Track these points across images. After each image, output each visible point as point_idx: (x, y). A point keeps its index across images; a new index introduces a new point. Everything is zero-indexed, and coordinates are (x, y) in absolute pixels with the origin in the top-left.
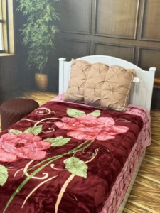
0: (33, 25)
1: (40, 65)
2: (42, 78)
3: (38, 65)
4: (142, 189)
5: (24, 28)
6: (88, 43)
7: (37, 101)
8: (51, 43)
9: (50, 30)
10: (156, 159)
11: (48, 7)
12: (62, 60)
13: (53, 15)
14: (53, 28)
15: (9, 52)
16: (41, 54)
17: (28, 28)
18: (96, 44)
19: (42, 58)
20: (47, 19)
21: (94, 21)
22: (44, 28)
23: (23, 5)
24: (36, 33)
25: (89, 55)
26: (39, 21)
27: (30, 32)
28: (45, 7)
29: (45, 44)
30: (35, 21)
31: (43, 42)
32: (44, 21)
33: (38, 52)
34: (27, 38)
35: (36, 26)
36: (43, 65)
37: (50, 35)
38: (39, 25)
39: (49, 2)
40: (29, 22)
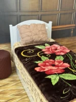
6: (17, 16)
18: (20, 16)
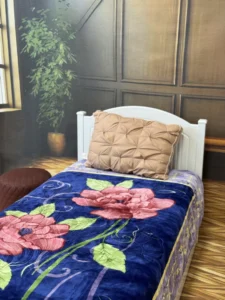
0: (44, 70)
1: (55, 122)
2: (57, 139)
3: (52, 121)
4: (199, 285)
5: (33, 74)
6: (114, 91)
7: (49, 171)
8: (67, 93)
9: (65, 76)
10: (213, 244)
11: (61, 46)
12: (80, 114)
13: (69, 56)
14: (68, 73)
15: (14, 106)
16: (56, 107)
17: (39, 74)
18: (123, 93)
19: (57, 111)
20: (61, 63)
21: (119, 63)
22: (57, 74)
23: (29, 45)
24: (49, 80)
25: (115, 106)
26: (52, 65)
27: (40, 79)
28: (57, 46)
29: (60, 94)
30: (46, 65)
31: (58, 91)
32: (57, 65)
33: (52, 105)
34: (37, 87)
35: (48, 71)
36: (58, 121)
37: (65, 83)
38: (52, 70)
39: (62, 40)
40: (39, 66)
